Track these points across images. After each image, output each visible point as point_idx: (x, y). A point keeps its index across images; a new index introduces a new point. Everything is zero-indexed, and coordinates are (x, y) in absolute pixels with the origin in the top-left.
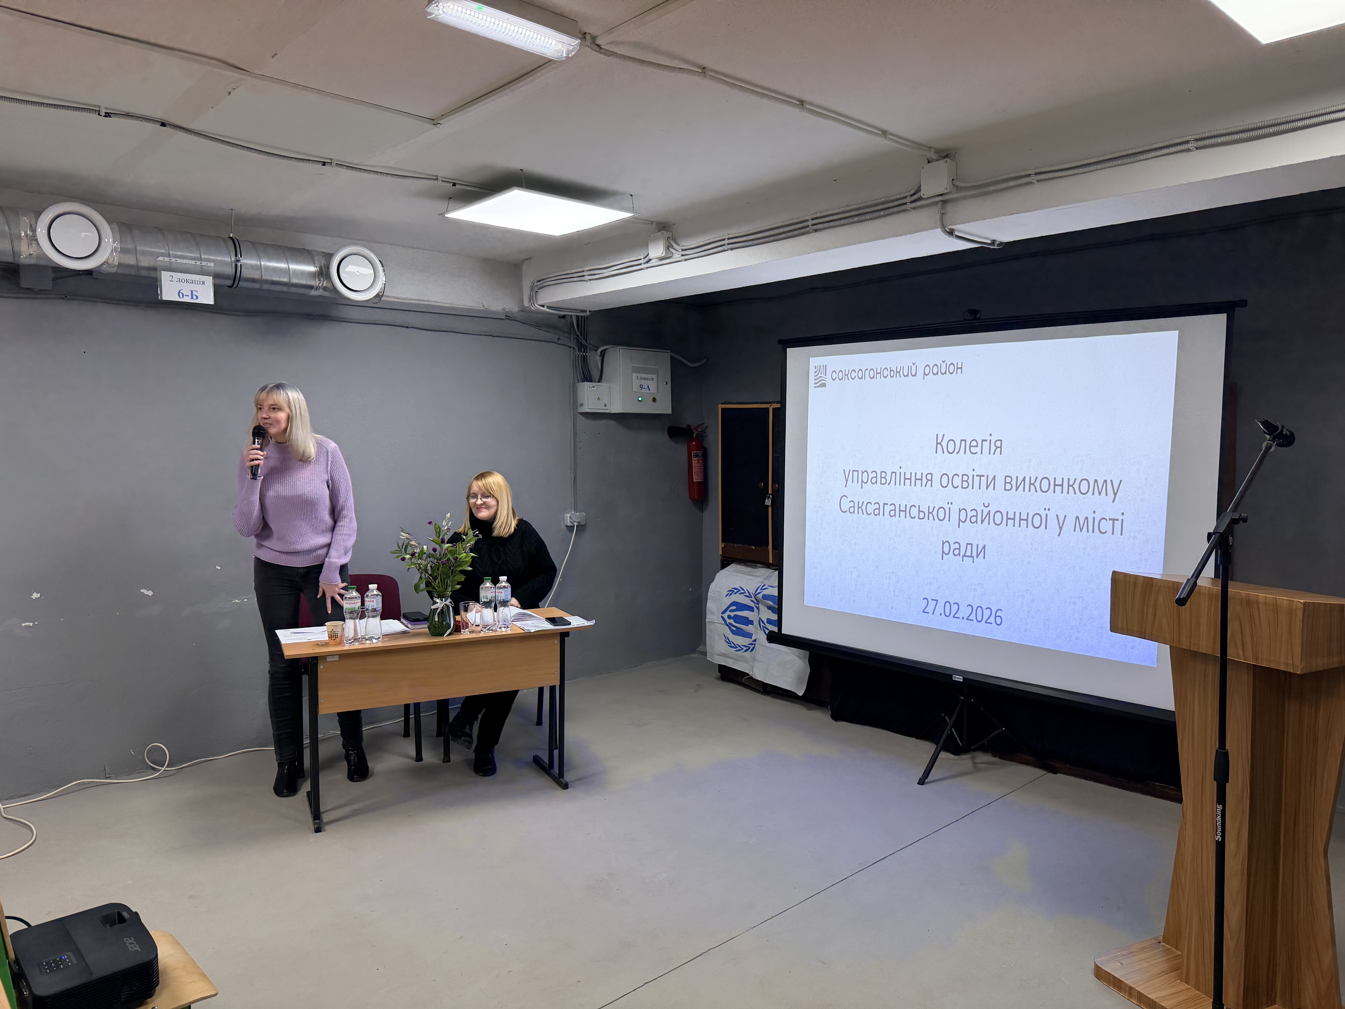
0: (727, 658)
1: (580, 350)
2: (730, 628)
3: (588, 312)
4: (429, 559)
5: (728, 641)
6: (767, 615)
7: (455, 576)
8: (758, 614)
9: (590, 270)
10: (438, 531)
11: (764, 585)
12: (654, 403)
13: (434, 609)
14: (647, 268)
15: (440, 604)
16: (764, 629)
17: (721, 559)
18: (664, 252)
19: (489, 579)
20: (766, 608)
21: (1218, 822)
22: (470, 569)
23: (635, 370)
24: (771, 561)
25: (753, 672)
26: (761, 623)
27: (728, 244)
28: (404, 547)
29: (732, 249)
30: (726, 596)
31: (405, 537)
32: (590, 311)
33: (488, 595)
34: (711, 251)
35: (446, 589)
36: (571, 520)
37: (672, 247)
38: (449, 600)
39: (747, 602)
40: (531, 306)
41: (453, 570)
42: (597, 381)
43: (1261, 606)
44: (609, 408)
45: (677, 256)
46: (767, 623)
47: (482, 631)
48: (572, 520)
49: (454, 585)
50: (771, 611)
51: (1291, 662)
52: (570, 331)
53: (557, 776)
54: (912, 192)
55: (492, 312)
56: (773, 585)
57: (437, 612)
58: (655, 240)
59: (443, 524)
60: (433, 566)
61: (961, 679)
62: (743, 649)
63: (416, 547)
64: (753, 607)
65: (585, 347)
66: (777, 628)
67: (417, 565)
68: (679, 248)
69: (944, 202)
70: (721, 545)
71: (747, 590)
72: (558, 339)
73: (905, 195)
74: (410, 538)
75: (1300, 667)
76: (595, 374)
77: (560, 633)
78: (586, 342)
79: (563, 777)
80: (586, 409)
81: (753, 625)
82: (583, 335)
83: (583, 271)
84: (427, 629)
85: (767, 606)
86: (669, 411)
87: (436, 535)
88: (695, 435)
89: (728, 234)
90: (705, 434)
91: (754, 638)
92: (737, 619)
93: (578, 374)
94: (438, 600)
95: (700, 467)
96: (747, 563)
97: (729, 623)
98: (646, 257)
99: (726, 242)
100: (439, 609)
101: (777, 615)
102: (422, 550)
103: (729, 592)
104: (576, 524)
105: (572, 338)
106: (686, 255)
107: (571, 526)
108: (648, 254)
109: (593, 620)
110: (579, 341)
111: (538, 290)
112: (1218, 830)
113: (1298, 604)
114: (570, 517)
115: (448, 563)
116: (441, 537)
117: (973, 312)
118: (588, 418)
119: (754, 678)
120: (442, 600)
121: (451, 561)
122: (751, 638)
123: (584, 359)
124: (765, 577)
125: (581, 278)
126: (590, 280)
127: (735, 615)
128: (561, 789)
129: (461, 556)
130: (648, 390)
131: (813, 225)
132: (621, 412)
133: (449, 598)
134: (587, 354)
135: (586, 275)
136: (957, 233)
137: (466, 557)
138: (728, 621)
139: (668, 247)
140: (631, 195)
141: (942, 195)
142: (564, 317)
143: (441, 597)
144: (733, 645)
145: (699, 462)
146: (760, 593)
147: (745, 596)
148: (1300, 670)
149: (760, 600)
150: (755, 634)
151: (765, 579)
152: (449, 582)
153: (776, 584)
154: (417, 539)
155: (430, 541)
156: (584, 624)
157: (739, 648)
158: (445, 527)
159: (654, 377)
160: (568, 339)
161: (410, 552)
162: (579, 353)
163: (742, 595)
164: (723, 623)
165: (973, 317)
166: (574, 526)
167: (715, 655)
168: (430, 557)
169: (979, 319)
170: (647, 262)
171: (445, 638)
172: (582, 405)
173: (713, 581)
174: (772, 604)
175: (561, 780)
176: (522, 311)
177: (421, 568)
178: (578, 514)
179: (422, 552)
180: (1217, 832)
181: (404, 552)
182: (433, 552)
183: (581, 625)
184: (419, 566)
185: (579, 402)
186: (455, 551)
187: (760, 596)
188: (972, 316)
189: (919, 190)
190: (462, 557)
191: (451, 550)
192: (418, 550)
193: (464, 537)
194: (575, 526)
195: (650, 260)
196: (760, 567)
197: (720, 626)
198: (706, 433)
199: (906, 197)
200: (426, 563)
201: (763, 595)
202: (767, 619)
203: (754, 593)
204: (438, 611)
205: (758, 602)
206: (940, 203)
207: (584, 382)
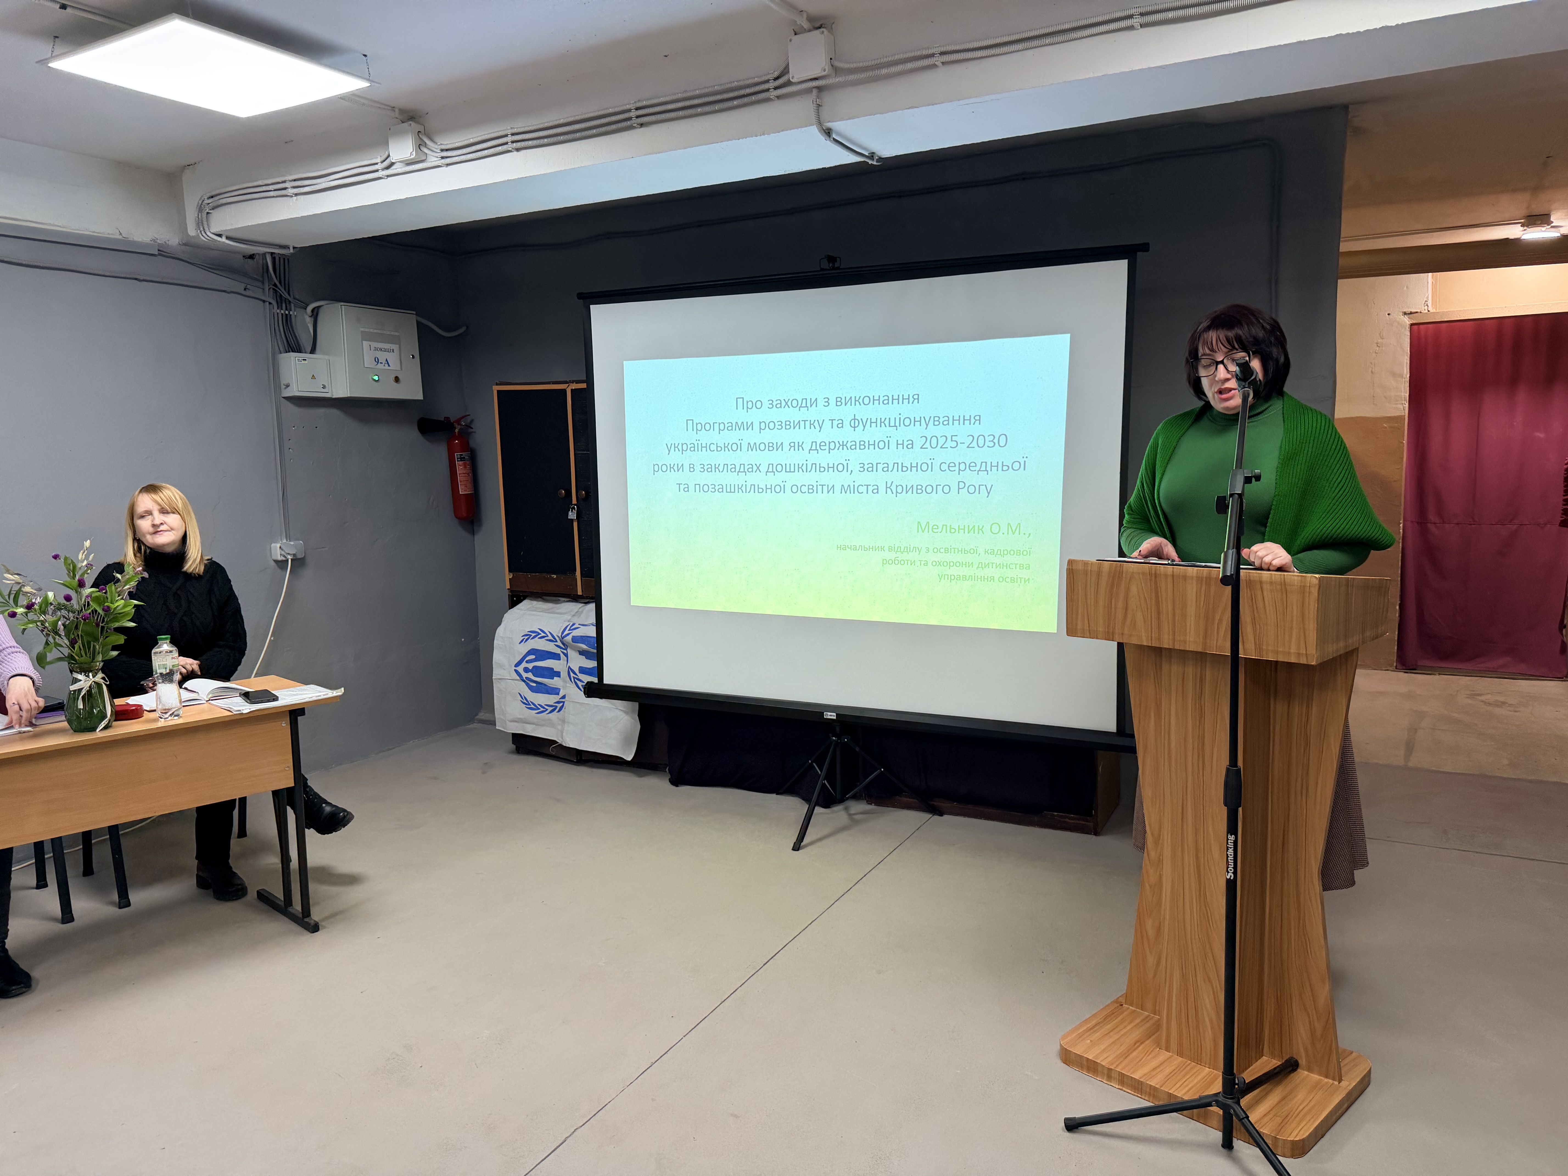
0: (524, 724)
1: (280, 307)
2: (527, 685)
3: (291, 248)
4: (59, 613)
5: (525, 701)
6: (577, 661)
7: (107, 637)
8: (566, 662)
9: (295, 180)
10: (72, 569)
11: (574, 624)
12: (396, 384)
13: (75, 691)
14: (388, 176)
15: (84, 682)
16: (576, 680)
17: (509, 595)
18: (414, 153)
19: (166, 639)
20: (577, 654)
21: (1229, 856)
22: (132, 624)
23: (367, 337)
24: (580, 593)
25: (562, 738)
26: (571, 674)
27: (513, 142)
28: (12, 596)
29: (518, 150)
30: (520, 643)
31: (13, 580)
32: (294, 248)
33: (167, 663)
34: (486, 152)
35: (94, 659)
36: (283, 553)
37: (426, 145)
38: (100, 675)
39: (551, 647)
40: (200, 235)
41: (103, 628)
42: (309, 351)
43: (1265, 586)
44: (330, 391)
45: (433, 159)
46: (580, 673)
47: (161, 718)
48: (285, 552)
49: (107, 651)
50: (584, 657)
51: (1304, 652)
52: (263, 277)
53: (301, 916)
54: (776, 74)
55: (134, 243)
56: (586, 623)
57: (80, 694)
58: (401, 133)
59: (80, 559)
60: (67, 623)
61: (834, 716)
62: (547, 710)
63: (34, 594)
64: (559, 654)
65: (287, 303)
66: (597, 679)
67: (39, 624)
68: (436, 147)
69: (820, 89)
70: (508, 576)
71: (550, 633)
72: (245, 289)
73: (766, 78)
74: (21, 581)
75: (1316, 656)
76: (306, 341)
77: (289, 710)
78: (289, 295)
79: (310, 916)
80: (295, 391)
81: (560, 677)
82: (283, 284)
83: (284, 182)
84: (66, 722)
85: (579, 651)
86: (420, 396)
87: (69, 576)
88: (457, 431)
89: (511, 128)
90: (472, 430)
91: (561, 694)
92: (537, 671)
93: (280, 343)
94: (80, 677)
95: (468, 474)
96: (545, 597)
97: (526, 678)
98: (384, 161)
99: (510, 139)
100: (84, 690)
101: (596, 662)
102: (46, 598)
103: (523, 637)
104: (289, 557)
105: (267, 288)
106: (447, 157)
107: (282, 561)
108: (389, 156)
109: (341, 688)
110: (278, 294)
111: (210, 211)
112: (1229, 866)
113: (1311, 580)
114: (280, 548)
115: (93, 617)
116: (77, 578)
117: (831, 259)
118: (299, 405)
119: (564, 745)
120: (88, 676)
121: (99, 613)
122: (558, 694)
123: (287, 319)
124: (573, 613)
125: (281, 192)
126: (296, 195)
127: (534, 667)
128: (308, 933)
129: (116, 605)
130: (387, 365)
131: (637, 117)
132: (349, 396)
133: (100, 671)
134: (291, 313)
135: (289, 187)
136: (834, 136)
137: (125, 606)
138: (525, 675)
139: (420, 145)
140: (365, 56)
141: (816, 79)
142: (252, 257)
143: (85, 671)
144: (532, 706)
145: (465, 467)
146: (568, 634)
147: (547, 640)
148: (1315, 660)
149: (569, 643)
150: (563, 689)
151: (574, 616)
152: (97, 647)
153: (593, 620)
154: (35, 583)
155: (58, 584)
156: (327, 694)
157: (542, 709)
158: (83, 562)
159: (395, 347)
160: (261, 290)
161: (25, 603)
162: (278, 311)
163: (543, 639)
164: (518, 678)
165: (831, 265)
166: (287, 561)
167: (507, 722)
168: (60, 609)
169: (838, 268)
170: (388, 168)
171: (99, 734)
172: (288, 386)
173: (500, 625)
174: (587, 647)
175: (306, 920)
176: (185, 244)
177: (45, 627)
178: (292, 543)
179: (46, 603)
180: (1229, 869)
181: (11, 602)
182: (65, 602)
183: (323, 697)
184: (42, 625)
185: (284, 381)
186: (104, 598)
187: (569, 638)
188: (829, 263)
189: (785, 71)
190: (118, 606)
191: (97, 596)
192: (39, 600)
193: (119, 576)
194: (290, 561)
195: (392, 164)
196: (564, 601)
197: (513, 683)
198: (472, 428)
199: (767, 81)
200: (55, 618)
201: (573, 636)
202: (580, 667)
203: (560, 635)
204: (82, 694)
205: (565, 646)
206: (815, 92)
207: (289, 352)
